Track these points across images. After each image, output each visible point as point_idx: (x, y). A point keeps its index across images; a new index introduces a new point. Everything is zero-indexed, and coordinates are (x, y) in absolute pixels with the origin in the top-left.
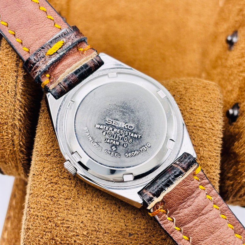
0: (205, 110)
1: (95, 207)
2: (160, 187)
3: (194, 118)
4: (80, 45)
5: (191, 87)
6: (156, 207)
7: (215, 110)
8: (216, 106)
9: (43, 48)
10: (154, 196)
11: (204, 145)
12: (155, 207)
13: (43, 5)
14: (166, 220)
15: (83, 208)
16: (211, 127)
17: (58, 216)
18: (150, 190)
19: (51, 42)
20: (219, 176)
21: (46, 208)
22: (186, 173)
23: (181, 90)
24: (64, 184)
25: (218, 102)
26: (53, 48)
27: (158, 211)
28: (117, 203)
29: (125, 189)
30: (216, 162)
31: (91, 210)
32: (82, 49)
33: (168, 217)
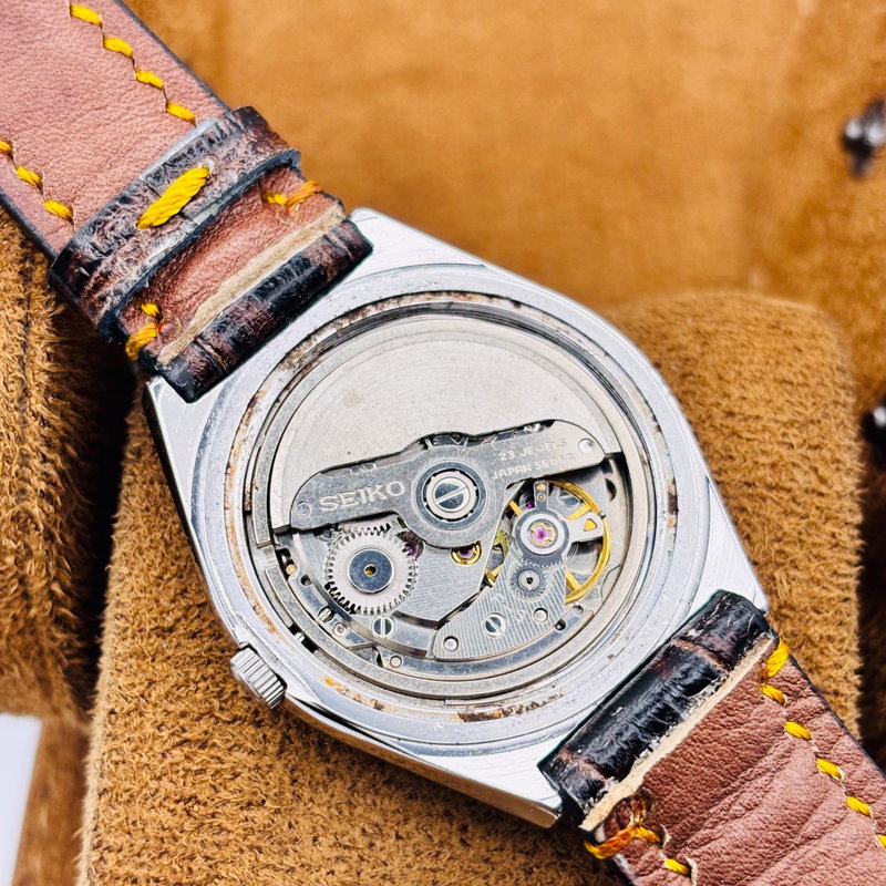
0: (784, 418)
1: (363, 830)
2: (627, 736)
3: (743, 451)
4: (273, 182)
5: (721, 329)
6: (616, 819)
7: (826, 416)
8: (829, 400)
9: (125, 200)
10: (607, 776)
11: (790, 558)
12: (614, 820)
13: (117, 31)
14: (661, 871)
15: (315, 839)
16: (815, 483)
17: (217, 877)
18: (587, 751)
19: (157, 176)
20: (855, 679)
21: (165, 846)
22: (732, 674)
23: (683, 340)
24: (235, 745)
25: (834, 383)
26: (165, 196)
27: (627, 834)
28: (454, 812)
29: (486, 752)
30: (841, 624)
31: (348, 844)
32: (281, 199)
33: (666, 860)
